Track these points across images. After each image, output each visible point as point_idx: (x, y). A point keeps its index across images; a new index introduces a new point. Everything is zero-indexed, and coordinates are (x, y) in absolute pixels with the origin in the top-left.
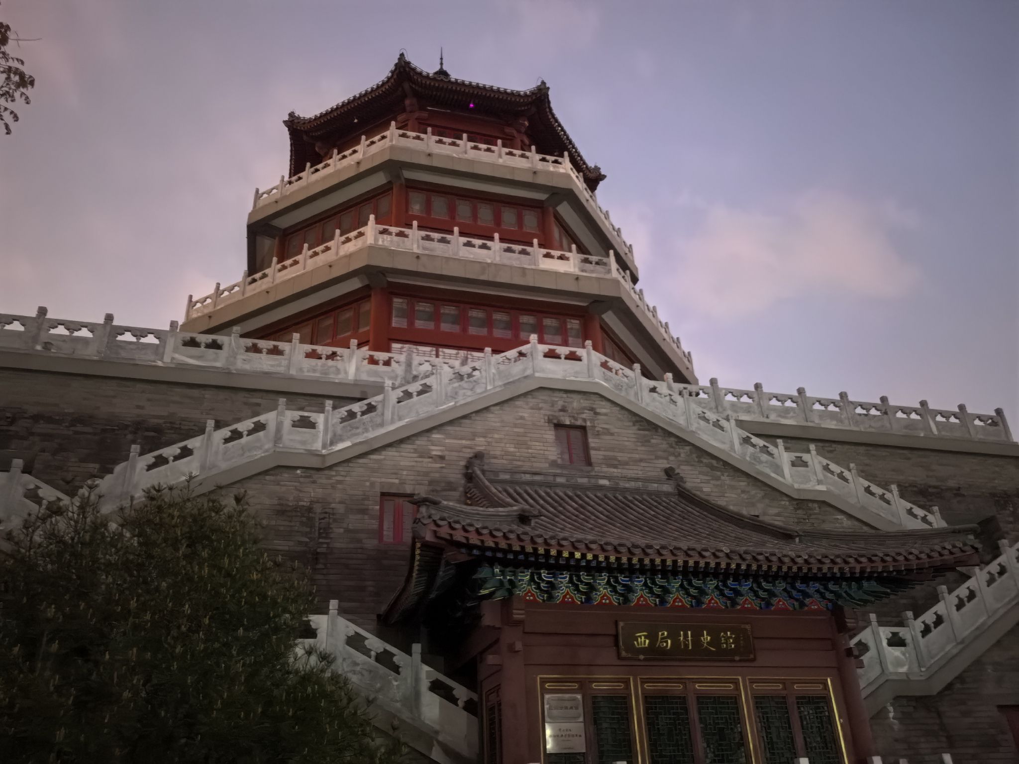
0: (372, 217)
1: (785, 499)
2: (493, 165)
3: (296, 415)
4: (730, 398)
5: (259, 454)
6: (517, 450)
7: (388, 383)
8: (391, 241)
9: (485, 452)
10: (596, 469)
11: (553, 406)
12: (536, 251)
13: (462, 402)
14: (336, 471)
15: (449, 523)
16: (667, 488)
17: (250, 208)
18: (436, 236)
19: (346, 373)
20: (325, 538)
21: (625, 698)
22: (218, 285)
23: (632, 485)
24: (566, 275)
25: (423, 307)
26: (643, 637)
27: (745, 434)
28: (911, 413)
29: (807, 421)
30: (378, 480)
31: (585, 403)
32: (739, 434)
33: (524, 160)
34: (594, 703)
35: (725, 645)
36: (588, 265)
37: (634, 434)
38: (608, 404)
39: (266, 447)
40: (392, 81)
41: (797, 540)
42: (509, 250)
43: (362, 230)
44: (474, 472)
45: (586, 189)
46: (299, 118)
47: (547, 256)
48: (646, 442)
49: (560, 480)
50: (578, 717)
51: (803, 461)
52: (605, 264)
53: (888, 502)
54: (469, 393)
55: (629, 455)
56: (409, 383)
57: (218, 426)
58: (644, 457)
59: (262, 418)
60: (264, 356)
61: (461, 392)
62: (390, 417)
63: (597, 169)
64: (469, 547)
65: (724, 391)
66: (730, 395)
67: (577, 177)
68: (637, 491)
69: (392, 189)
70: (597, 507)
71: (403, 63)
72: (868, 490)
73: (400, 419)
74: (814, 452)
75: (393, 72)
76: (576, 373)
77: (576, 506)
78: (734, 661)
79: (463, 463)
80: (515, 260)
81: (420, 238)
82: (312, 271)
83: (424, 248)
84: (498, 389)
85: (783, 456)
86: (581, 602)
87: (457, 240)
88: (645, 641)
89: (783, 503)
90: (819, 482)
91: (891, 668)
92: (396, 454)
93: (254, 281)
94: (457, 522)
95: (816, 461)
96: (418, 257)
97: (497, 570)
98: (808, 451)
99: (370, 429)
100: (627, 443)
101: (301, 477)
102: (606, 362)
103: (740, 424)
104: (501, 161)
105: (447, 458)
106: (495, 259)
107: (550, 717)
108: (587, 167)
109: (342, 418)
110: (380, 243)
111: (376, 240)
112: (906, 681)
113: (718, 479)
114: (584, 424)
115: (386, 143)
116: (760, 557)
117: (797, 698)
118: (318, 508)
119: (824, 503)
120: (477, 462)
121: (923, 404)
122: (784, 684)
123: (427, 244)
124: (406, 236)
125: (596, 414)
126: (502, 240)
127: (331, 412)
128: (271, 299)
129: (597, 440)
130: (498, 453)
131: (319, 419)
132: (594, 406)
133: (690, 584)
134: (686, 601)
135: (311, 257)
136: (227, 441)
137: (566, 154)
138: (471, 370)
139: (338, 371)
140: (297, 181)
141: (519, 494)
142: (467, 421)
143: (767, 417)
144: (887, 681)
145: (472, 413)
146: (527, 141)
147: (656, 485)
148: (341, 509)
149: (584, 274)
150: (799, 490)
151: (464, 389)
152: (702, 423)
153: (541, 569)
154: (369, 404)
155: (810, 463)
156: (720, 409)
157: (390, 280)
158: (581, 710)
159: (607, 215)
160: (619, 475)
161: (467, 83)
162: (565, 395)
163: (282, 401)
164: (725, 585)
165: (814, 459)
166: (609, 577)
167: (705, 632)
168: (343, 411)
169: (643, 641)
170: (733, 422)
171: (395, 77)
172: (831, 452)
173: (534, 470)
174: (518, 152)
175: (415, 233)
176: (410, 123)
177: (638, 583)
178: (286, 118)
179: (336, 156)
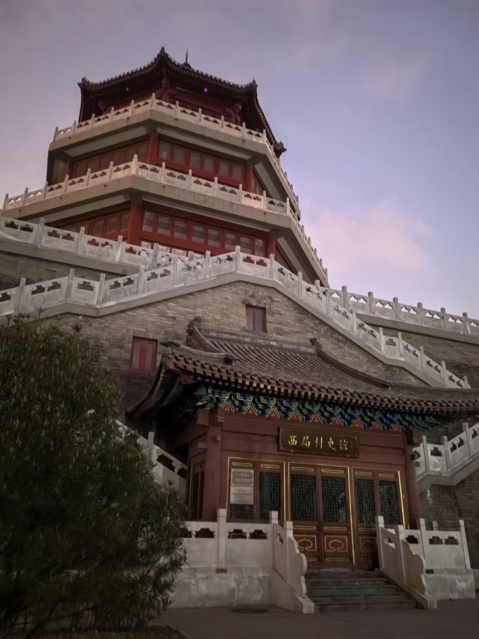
0: (136, 156)
1: (380, 363)
2: (218, 132)
3: (81, 280)
4: (353, 299)
5: (54, 303)
6: (221, 318)
7: (143, 267)
8: (147, 174)
9: (201, 317)
10: (270, 335)
11: (246, 293)
12: (240, 192)
13: (189, 284)
14: (106, 320)
15: (185, 359)
16: (311, 350)
17: (51, 140)
18: (177, 174)
19: (114, 257)
20: (96, 361)
21: (279, 474)
22: (27, 189)
23: (290, 346)
24: (259, 210)
25: (165, 220)
26: (294, 439)
27: (361, 322)
28: (457, 320)
29: (397, 318)
30: (132, 328)
31: (266, 293)
32: (357, 322)
33: (238, 131)
34: (260, 476)
35: (341, 448)
36: (272, 205)
37: (294, 315)
38: (281, 296)
39: (60, 299)
40: (155, 65)
41: (390, 388)
42: (223, 189)
43: (128, 164)
44: (194, 329)
45: (275, 156)
46: (89, 82)
47: (248, 196)
48: (301, 321)
49: (247, 339)
50: (251, 483)
51: (393, 342)
52: (283, 206)
53: (439, 371)
54: (194, 279)
55: (290, 329)
56: (154, 268)
57: (28, 282)
58: (298, 330)
59: (58, 280)
60: (60, 240)
61: (189, 278)
62: (142, 289)
63: (281, 144)
64: (196, 375)
65: (350, 295)
66: (353, 297)
67: (270, 147)
68: (293, 350)
69: (149, 140)
70: (269, 358)
71: (163, 54)
72: (428, 363)
73: (148, 290)
74: (400, 337)
75: (155, 60)
76: (263, 274)
77: (256, 356)
78: (346, 457)
79: (187, 323)
80: (227, 196)
81: (166, 174)
82: (93, 187)
83: (168, 181)
84: (213, 279)
85: (382, 338)
86: (259, 414)
87: (190, 178)
88: (295, 442)
89: (379, 366)
90: (401, 356)
91: (431, 468)
92: (145, 313)
93: (52, 189)
94: (190, 359)
95: (401, 343)
96: (164, 187)
97: (210, 391)
98: (397, 336)
99: (129, 295)
100: (289, 321)
101: (82, 321)
102: (282, 269)
103: (358, 316)
104: (222, 130)
105: (177, 319)
106: (214, 194)
107: (233, 482)
108: (275, 142)
109: (111, 286)
110: (140, 174)
111: (137, 171)
112: (439, 476)
113: (342, 348)
114: (264, 306)
115: (148, 107)
116: (371, 397)
117: (380, 481)
118: (92, 342)
119: (403, 368)
120: (196, 323)
121: (465, 314)
122: (373, 473)
123: (171, 178)
124: (157, 172)
125: (273, 301)
126: (219, 182)
127: (104, 281)
128: (63, 203)
129: (271, 317)
130: (210, 319)
131: (96, 285)
132: (272, 296)
133: (325, 409)
134: (322, 420)
135: (93, 178)
136: (34, 293)
137: (264, 131)
138: (196, 264)
139: (109, 255)
140: (85, 125)
141: (221, 346)
142: (191, 297)
143: (374, 313)
144: (428, 475)
145: (195, 292)
146: (239, 119)
147: (304, 348)
148: (106, 344)
149: (270, 211)
150: (389, 359)
151: (192, 276)
152: (336, 313)
153: (237, 392)
154: (129, 279)
155: (397, 344)
156: (346, 306)
157: (144, 199)
158: (253, 479)
159: (285, 175)
160: (283, 340)
161: (204, 74)
162: (254, 287)
163: (72, 270)
164: (346, 412)
165: (400, 341)
166: (277, 401)
167: (331, 439)
168: (112, 282)
169: (293, 441)
170: (354, 314)
171: (157, 62)
172: (409, 338)
173: (232, 332)
174: (234, 126)
175: (163, 171)
176: (164, 97)
177: (294, 406)
178: (80, 81)
179: (113, 112)
